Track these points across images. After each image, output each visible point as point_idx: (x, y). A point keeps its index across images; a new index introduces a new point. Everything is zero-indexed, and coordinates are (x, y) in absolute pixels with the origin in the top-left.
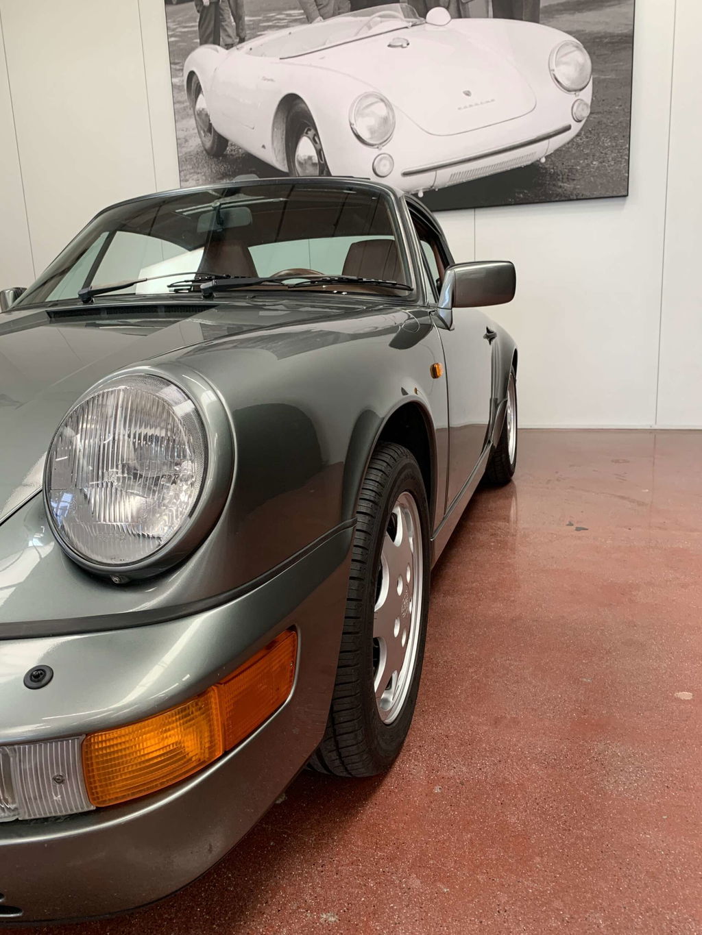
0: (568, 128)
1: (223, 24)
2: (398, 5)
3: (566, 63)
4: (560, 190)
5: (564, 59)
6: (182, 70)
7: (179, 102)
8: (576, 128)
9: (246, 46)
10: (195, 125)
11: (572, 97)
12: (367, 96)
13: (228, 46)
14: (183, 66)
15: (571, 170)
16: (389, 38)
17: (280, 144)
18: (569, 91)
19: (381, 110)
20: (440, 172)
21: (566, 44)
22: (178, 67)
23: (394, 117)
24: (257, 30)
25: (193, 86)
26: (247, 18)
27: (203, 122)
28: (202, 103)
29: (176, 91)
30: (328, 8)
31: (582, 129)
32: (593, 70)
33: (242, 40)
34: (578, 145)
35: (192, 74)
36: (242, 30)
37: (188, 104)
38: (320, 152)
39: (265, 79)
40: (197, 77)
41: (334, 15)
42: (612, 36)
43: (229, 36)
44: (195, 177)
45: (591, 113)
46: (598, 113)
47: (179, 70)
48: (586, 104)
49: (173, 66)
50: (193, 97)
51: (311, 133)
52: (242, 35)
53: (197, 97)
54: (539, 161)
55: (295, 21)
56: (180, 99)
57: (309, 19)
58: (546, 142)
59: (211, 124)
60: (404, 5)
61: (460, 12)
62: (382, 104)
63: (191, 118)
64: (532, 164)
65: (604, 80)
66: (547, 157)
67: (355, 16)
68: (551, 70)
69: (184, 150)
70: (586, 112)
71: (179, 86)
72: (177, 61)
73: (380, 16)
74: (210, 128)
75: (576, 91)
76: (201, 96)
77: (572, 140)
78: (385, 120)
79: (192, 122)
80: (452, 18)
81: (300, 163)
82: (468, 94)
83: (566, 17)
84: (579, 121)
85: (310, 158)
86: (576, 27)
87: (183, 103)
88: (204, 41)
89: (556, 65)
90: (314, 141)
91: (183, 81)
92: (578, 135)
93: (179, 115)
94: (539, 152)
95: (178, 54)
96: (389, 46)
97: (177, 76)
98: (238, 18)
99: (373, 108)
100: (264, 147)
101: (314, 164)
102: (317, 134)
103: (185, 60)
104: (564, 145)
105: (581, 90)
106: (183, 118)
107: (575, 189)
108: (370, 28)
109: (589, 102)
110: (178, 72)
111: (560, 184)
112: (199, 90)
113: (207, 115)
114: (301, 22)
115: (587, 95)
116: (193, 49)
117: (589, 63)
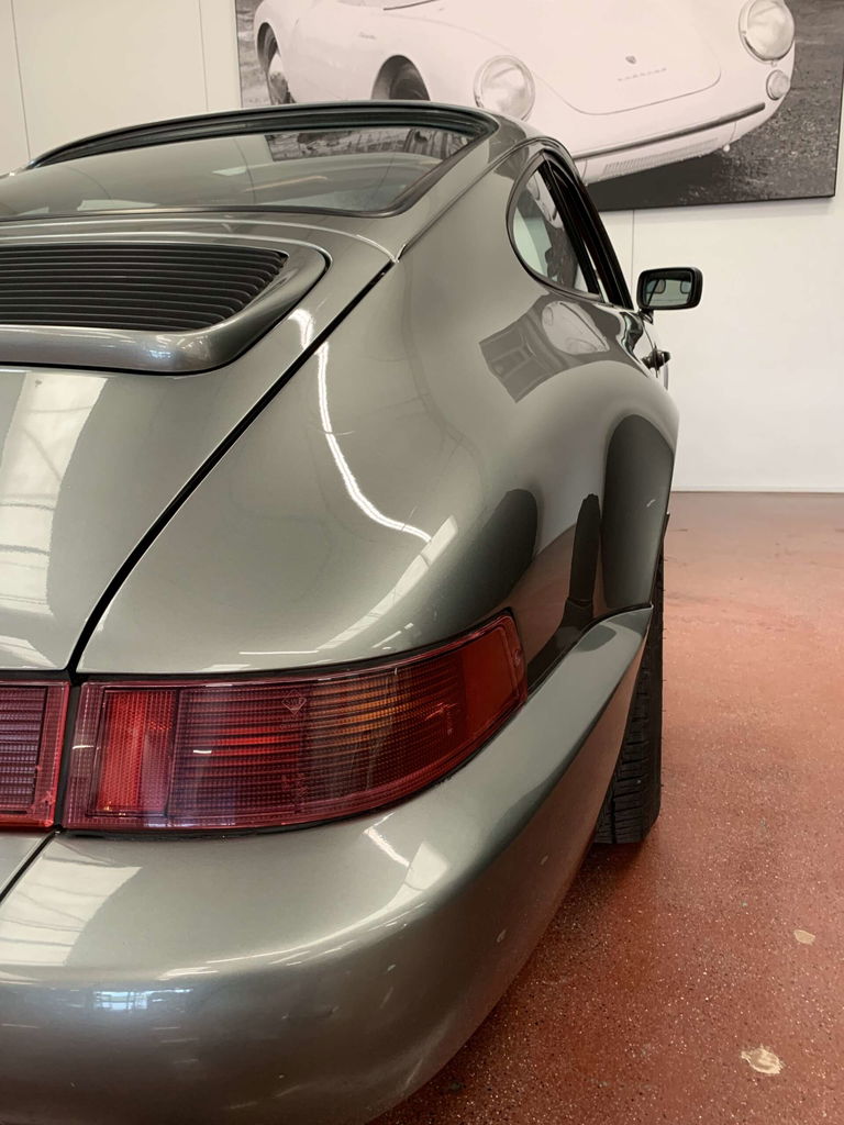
0: (761, 108)
3: (760, 24)
4: (747, 188)
5: (759, 18)
6: (252, 21)
7: (246, 64)
8: (772, 107)
10: (267, 95)
11: (767, 68)
12: (498, 61)
14: (253, 16)
15: (763, 161)
18: (764, 59)
19: (516, 79)
20: (591, 162)
22: (246, 17)
23: (533, 90)
25: (267, 43)
27: (279, 90)
28: (277, 65)
29: (243, 49)
31: (778, 109)
32: (796, 34)
34: (773, 130)
35: (265, 27)
37: (259, 66)
39: (363, 36)
40: (272, 31)
45: (791, 89)
46: (802, 89)
47: (248, 21)
48: (785, 77)
49: (240, 16)
50: (266, 57)
53: (271, 58)
54: (721, 149)
56: (248, 59)
58: (732, 124)
59: (288, 94)
62: (519, 72)
63: (262, 83)
64: (712, 154)
65: (810, 47)
66: (731, 145)
68: (742, 33)
70: (785, 88)
71: (248, 43)
72: (245, 9)
74: (287, 99)
75: (773, 59)
76: (276, 56)
77: (766, 123)
78: (522, 93)
79: (264, 90)
82: (632, 60)
84: (777, 99)
87: (252, 65)
89: (749, 26)
91: (253, 36)
92: (773, 117)
93: (245, 81)
94: (721, 138)
95: (247, 1)
97: (245, 30)
99: (505, 76)
103: (257, 7)
104: (755, 130)
105: (779, 58)
106: (251, 85)
107: (767, 186)
109: (790, 75)
110: (245, 24)
111: (748, 179)
112: (274, 48)
113: (284, 82)
115: (787, 65)
117: (791, 23)
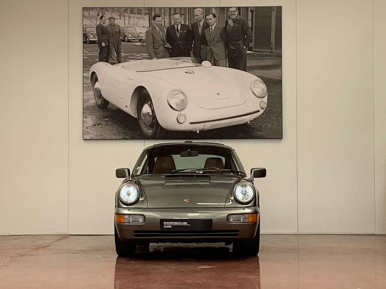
0: (259, 111)
1: (111, 55)
2: (190, 58)
4: (256, 135)
5: (257, 86)
6: (89, 71)
7: (86, 84)
8: (262, 111)
9: (121, 65)
10: (93, 94)
11: (260, 100)
12: (175, 91)
13: (112, 64)
14: (90, 69)
15: (260, 127)
16: (186, 70)
17: (134, 106)
18: (258, 97)
19: (181, 97)
20: (206, 123)
21: (257, 80)
22: (87, 69)
23: (187, 100)
24: (126, 59)
25: (94, 78)
26: (122, 54)
27: (97, 93)
28: (97, 85)
29: (85, 79)
30: (160, 55)
31: (264, 112)
32: (267, 91)
33: (119, 62)
34: (263, 118)
35: (94, 73)
36: (120, 58)
37: (91, 85)
38: (153, 111)
39: (129, 79)
40: (96, 74)
41: (162, 58)
42: (274, 79)
43: (113, 60)
44: (91, 116)
45: (267, 106)
46: (270, 107)
49: (84, 68)
50: (93, 81)
51: (149, 103)
52: (120, 60)
53: (95, 83)
54: (247, 123)
55: (145, 58)
56: (86, 82)
57: (151, 58)
58: (250, 115)
59: (101, 95)
60: (193, 58)
61: (215, 64)
62: (182, 95)
63: (91, 91)
64: (244, 124)
65: (272, 95)
66: (250, 121)
67: (171, 59)
68: (252, 89)
69: (86, 105)
70: (265, 106)
71: (87, 77)
72: (86, 67)
73: (182, 61)
74: (101, 96)
75: (261, 98)
76: (97, 82)
77: (260, 116)
78: (183, 101)
79: (92, 93)
80: (212, 65)
81: (143, 115)
82: (218, 94)
83: (257, 71)
84: (263, 109)
85: (148, 113)
86: (261, 75)
87: (88, 84)
88: (101, 60)
89: (254, 87)
90: (150, 106)
91: (89, 75)
92: (262, 114)
93: (85, 89)
94: (247, 119)
95: (87, 64)
96: (186, 72)
97: (86, 73)
98: (118, 53)
99: (178, 95)
100: (126, 106)
101: (150, 116)
102: (152, 103)
103: (91, 67)
104: (257, 117)
105: (263, 97)
106: (87, 91)
107: (262, 134)
108: (178, 65)
109: (266, 102)
110: (86, 71)
111: (256, 132)
112: (97, 80)
113: (99, 90)
114: (147, 59)
115: (265, 99)
116: (96, 63)
117: (266, 88)
